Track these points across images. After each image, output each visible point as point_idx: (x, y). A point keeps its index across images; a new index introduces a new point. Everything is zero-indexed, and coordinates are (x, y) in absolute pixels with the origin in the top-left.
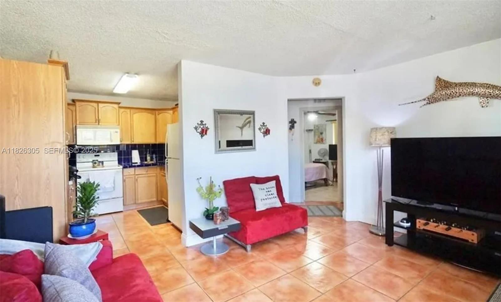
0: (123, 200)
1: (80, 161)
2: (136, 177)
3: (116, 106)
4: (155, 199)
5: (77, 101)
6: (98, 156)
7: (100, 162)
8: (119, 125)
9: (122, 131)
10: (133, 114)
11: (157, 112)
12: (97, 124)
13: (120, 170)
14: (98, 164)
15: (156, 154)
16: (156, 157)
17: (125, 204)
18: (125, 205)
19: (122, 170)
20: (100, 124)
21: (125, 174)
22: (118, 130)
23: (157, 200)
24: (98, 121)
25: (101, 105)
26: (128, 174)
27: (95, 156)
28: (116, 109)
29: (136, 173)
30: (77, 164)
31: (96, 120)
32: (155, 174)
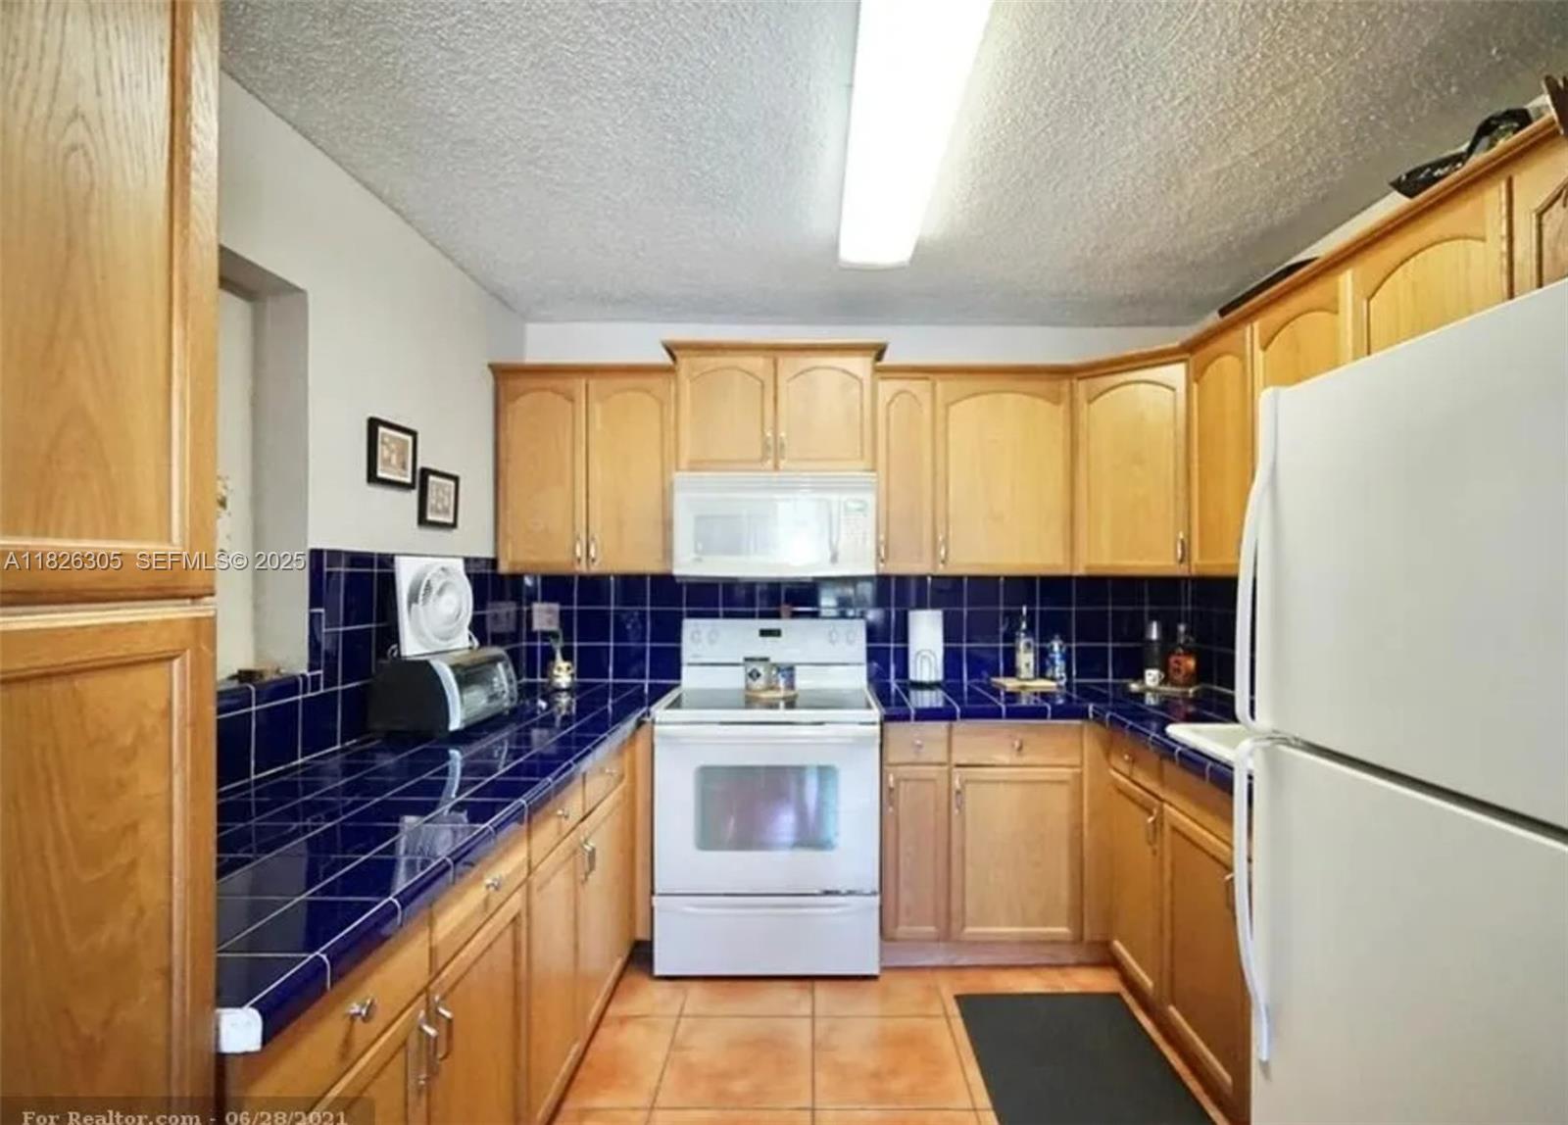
0: (881, 908)
1: (695, 656)
2: (957, 784)
3: (860, 365)
4: (1063, 931)
5: (682, 352)
6: (776, 633)
7: (779, 668)
8: (873, 470)
9: (886, 499)
10: (947, 406)
11: (1082, 387)
12: (770, 463)
13: (871, 728)
14: (769, 681)
15: (1066, 639)
16: (1066, 658)
17: (889, 930)
18: (893, 940)
19: (877, 728)
20: (782, 463)
21: (893, 757)
22: (870, 499)
23: (1078, 939)
24: (773, 452)
25: (789, 364)
26: (911, 757)
27: (764, 633)
28: (861, 381)
29: (959, 757)
30: (685, 671)
31: (766, 447)
32: (1066, 773)
